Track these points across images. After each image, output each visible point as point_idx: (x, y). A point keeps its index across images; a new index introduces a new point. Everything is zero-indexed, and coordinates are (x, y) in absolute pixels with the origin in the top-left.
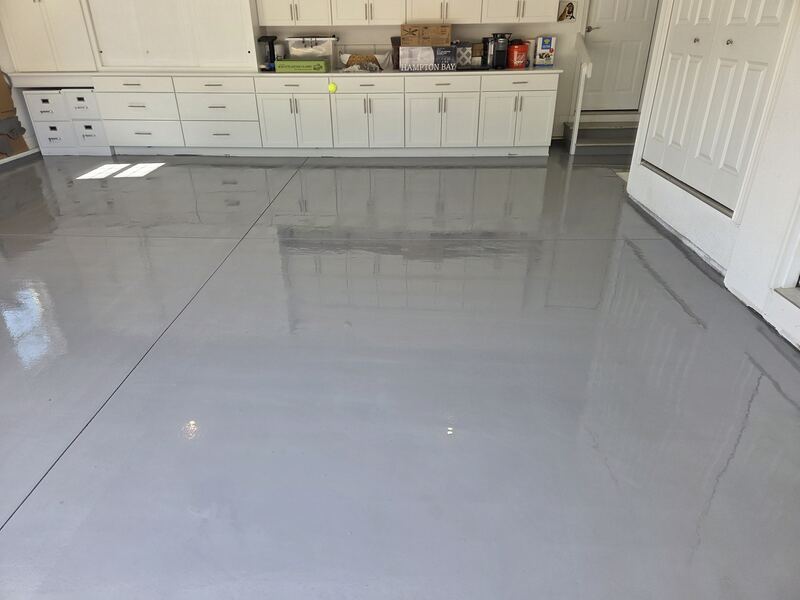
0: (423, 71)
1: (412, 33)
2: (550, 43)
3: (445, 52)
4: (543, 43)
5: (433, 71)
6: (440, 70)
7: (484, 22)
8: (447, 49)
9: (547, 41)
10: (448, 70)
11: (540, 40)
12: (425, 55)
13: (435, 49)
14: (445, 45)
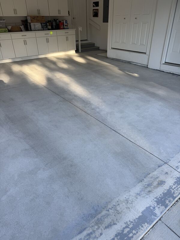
0: (39, 30)
1: (34, 18)
2: (67, 22)
3: (44, 24)
4: (66, 22)
5: (42, 30)
6: (44, 30)
7: (50, 15)
8: (44, 23)
9: (66, 21)
10: (46, 30)
11: (64, 21)
12: (38, 25)
13: (41, 24)
14: (44, 22)
